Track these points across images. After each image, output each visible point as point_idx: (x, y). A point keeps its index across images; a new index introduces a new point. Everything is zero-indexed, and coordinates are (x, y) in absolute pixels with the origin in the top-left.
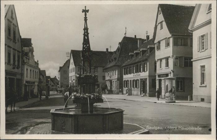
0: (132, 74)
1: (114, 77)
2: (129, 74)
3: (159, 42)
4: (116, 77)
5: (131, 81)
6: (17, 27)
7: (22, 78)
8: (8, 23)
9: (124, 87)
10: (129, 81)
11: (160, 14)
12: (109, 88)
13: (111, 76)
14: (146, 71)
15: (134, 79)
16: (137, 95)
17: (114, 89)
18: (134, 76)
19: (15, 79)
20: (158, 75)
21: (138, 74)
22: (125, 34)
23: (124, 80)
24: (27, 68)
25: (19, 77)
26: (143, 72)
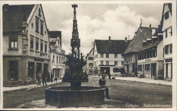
0: (145, 59)
1: (130, 62)
2: (142, 60)
3: (166, 30)
4: (132, 62)
5: (143, 65)
6: (44, 23)
7: (49, 63)
8: (36, 19)
9: (138, 70)
10: (142, 65)
11: (166, 5)
12: (126, 72)
13: (128, 61)
14: (155, 56)
15: (146, 64)
16: (148, 78)
17: (130, 72)
18: (146, 61)
19: (43, 63)
20: (166, 60)
21: (149, 59)
22: (140, 24)
23: (138, 65)
24: (54, 55)
25: (46, 62)
26: (153, 58)
